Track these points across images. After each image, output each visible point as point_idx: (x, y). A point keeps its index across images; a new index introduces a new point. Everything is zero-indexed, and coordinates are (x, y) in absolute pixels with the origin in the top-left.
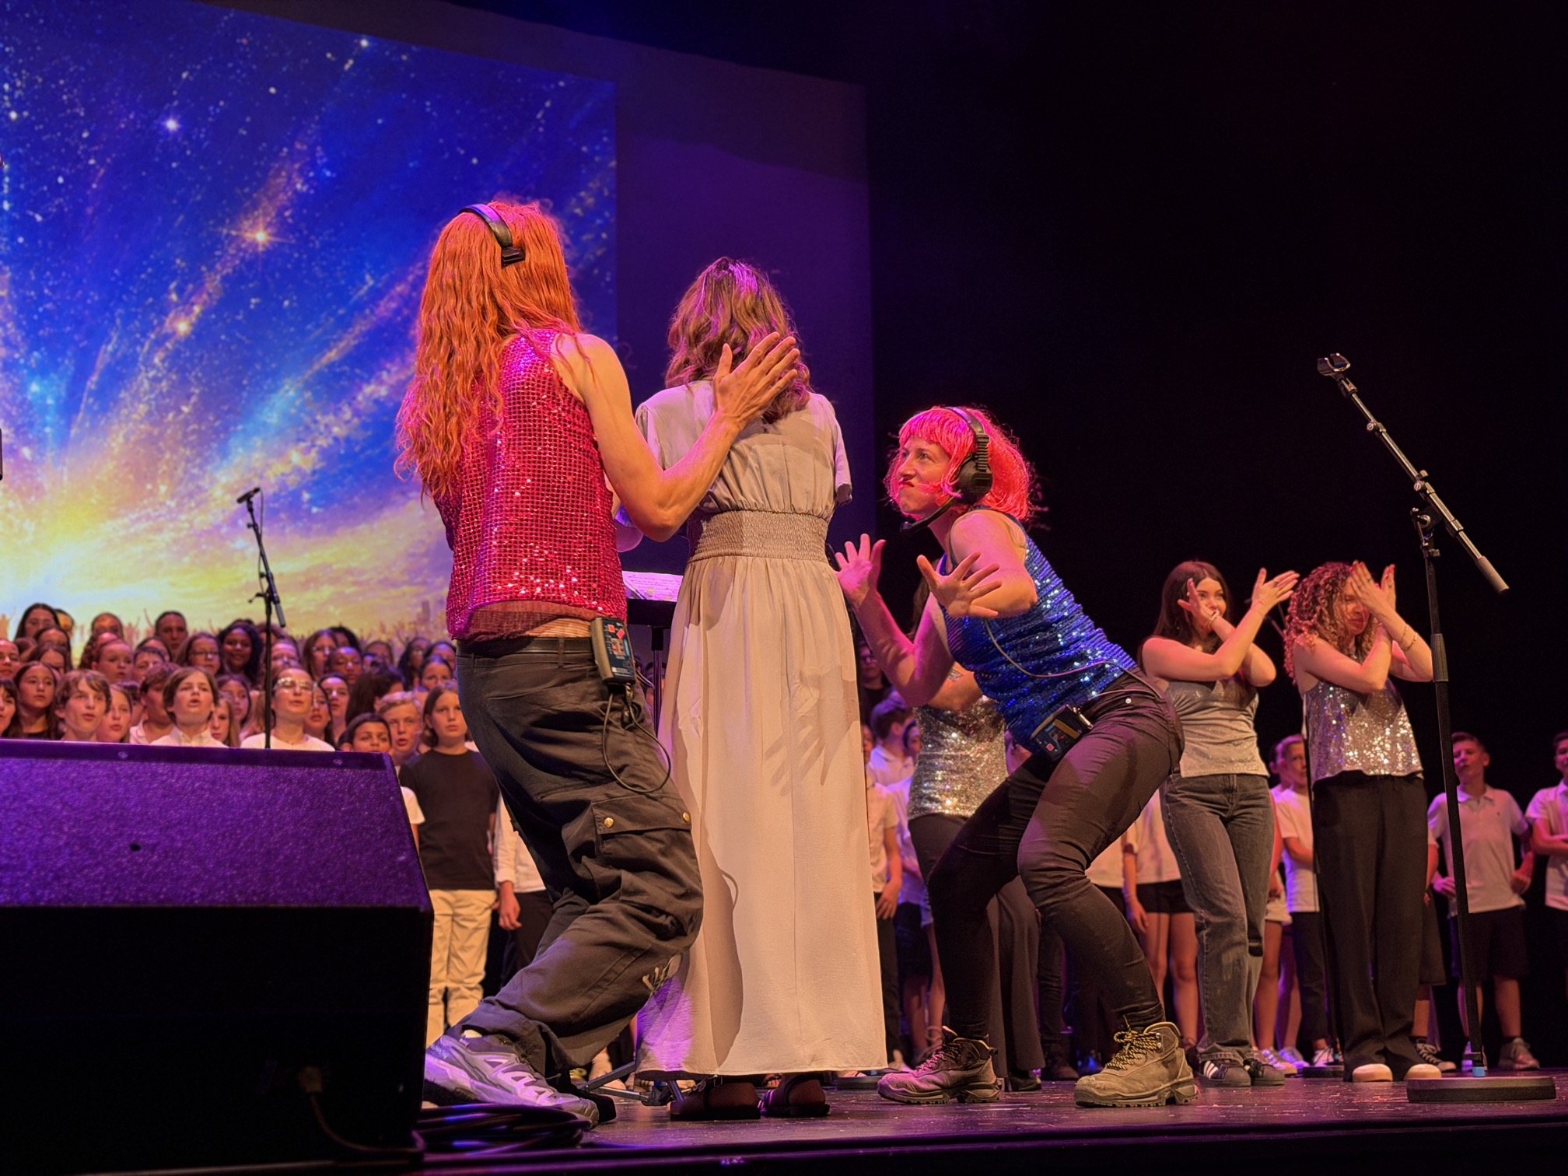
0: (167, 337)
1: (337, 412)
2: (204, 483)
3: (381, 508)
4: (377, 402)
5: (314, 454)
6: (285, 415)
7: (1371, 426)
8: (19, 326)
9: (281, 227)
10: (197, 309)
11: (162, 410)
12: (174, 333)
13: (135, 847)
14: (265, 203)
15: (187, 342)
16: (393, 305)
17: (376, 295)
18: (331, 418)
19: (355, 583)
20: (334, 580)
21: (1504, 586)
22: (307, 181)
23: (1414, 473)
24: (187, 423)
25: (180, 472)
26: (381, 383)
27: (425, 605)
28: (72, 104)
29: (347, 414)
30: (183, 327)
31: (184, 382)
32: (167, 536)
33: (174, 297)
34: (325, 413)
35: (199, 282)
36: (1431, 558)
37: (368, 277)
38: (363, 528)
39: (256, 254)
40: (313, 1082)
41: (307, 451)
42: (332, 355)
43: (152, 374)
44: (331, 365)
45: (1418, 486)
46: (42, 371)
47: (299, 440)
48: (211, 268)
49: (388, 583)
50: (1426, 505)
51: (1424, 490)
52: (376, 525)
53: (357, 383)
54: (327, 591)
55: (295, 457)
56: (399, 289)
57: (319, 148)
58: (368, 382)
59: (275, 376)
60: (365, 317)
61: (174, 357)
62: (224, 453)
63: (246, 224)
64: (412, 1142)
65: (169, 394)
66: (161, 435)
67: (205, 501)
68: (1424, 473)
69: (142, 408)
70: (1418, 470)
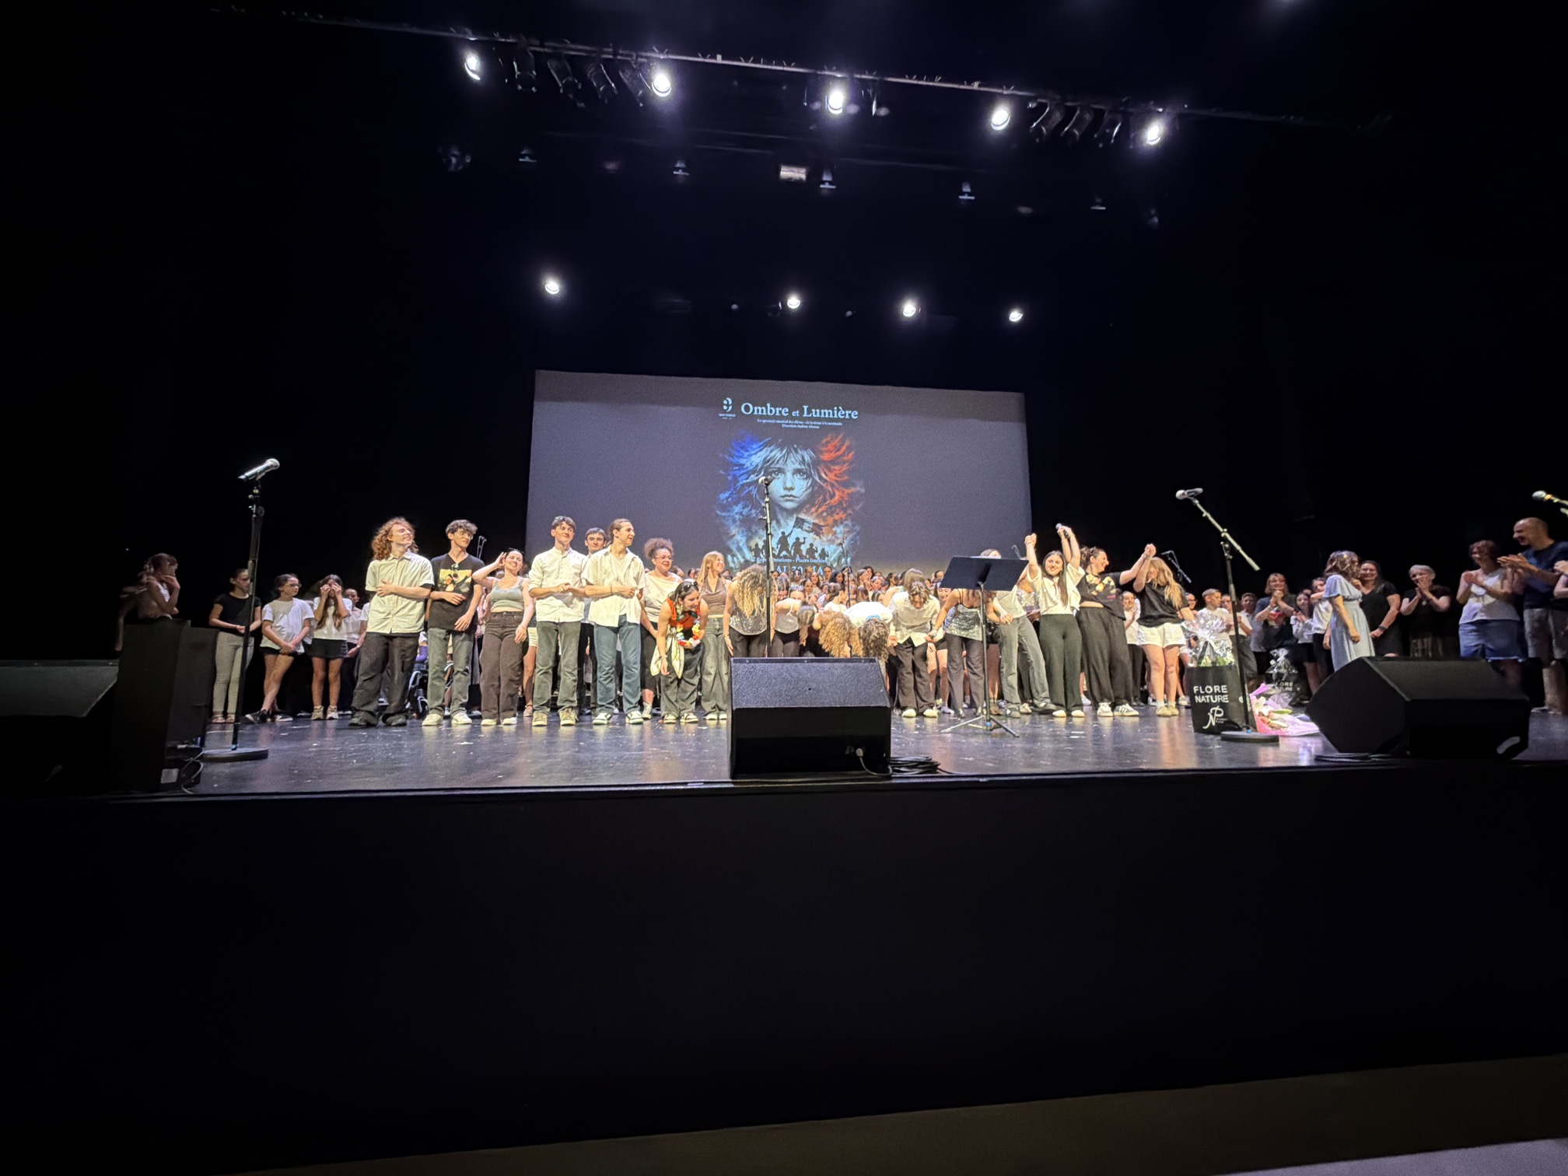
7: (1204, 515)
13: (810, 689)
21: (1257, 568)
23: (1221, 529)
36: (1229, 559)
40: (860, 752)
45: (1223, 535)
50: (1225, 540)
51: (1225, 536)
64: (889, 770)
68: (1225, 530)
70: (1223, 528)
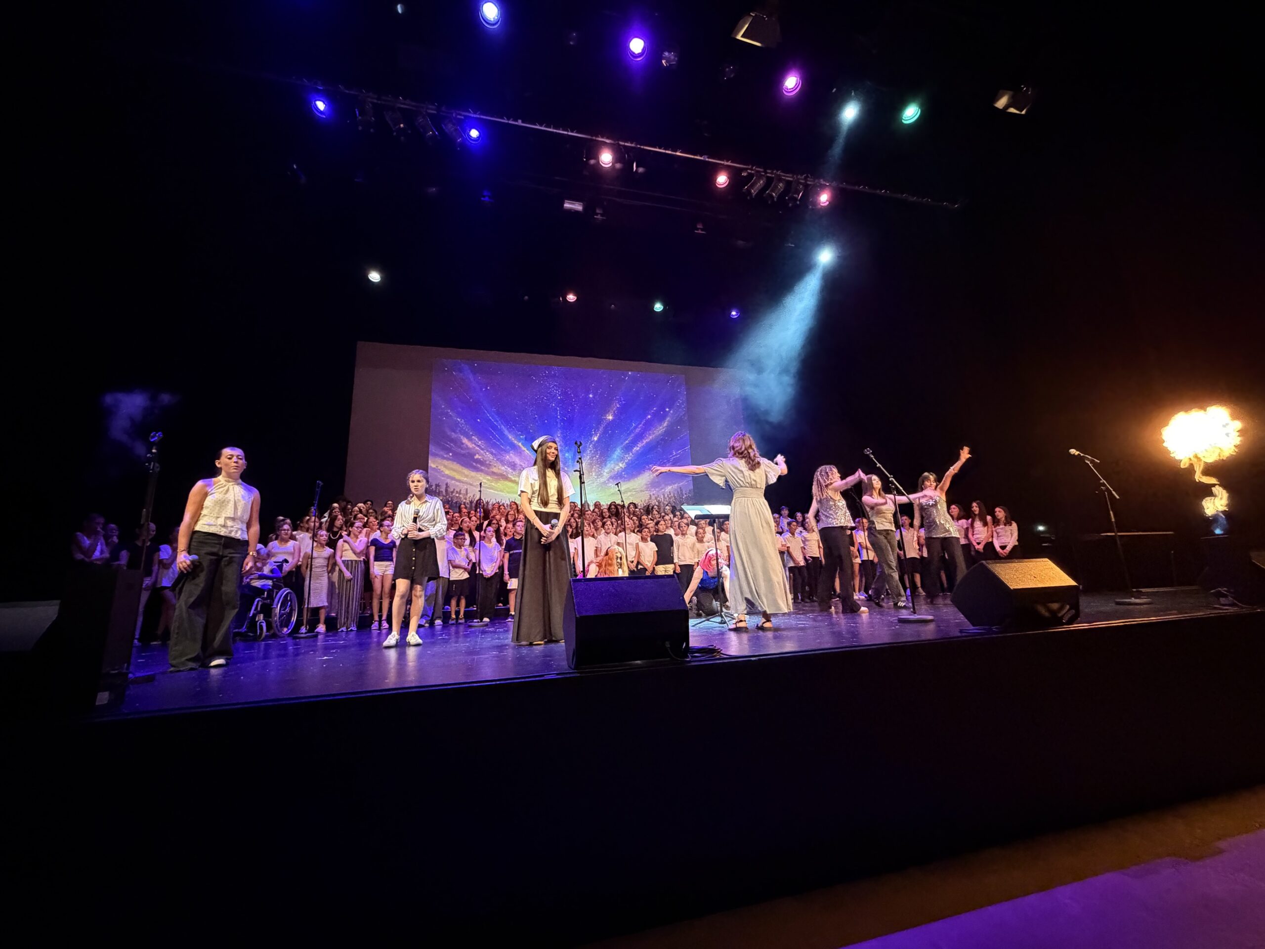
0: (592, 442)
1: (629, 454)
2: (602, 472)
3: (639, 474)
4: (637, 451)
5: (624, 464)
6: (617, 456)
7: (878, 466)
8: (563, 442)
9: (615, 415)
10: (598, 435)
11: (593, 457)
12: (594, 440)
14: (611, 410)
15: (597, 441)
16: (639, 429)
17: (636, 427)
18: (627, 456)
19: (635, 491)
20: (630, 491)
22: (619, 405)
24: (597, 459)
25: (597, 470)
26: (637, 447)
27: (650, 495)
28: (571, 394)
29: (631, 454)
30: (596, 439)
31: (597, 451)
32: (595, 484)
33: (593, 433)
34: (626, 455)
35: (598, 429)
37: (633, 424)
38: (636, 479)
39: (610, 422)
40: (668, 644)
41: (623, 463)
42: (627, 442)
43: (590, 449)
44: (627, 444)
45: (890, 479)
46: (568, 451)
47: (621, 461)
48: (601, 426)
49: (642, 491)
51: (892, 480)
52: (638, 478)
53: (632, 448)
54: (629, 494)
55: (621, 465)
56: (640, 426)
57: (622, 398)
58: (635, 447)
59: (615, 447)
60: (633, 433)
61: (594, 445)
62: (606, 465)
63: (607, 415)
64: (689, 655)
65: (594, 454)
66: (593, 463)
67: (603, 476)
68: (892, 476)
69: (589, 457)
70: (890, 475)
